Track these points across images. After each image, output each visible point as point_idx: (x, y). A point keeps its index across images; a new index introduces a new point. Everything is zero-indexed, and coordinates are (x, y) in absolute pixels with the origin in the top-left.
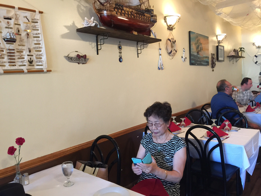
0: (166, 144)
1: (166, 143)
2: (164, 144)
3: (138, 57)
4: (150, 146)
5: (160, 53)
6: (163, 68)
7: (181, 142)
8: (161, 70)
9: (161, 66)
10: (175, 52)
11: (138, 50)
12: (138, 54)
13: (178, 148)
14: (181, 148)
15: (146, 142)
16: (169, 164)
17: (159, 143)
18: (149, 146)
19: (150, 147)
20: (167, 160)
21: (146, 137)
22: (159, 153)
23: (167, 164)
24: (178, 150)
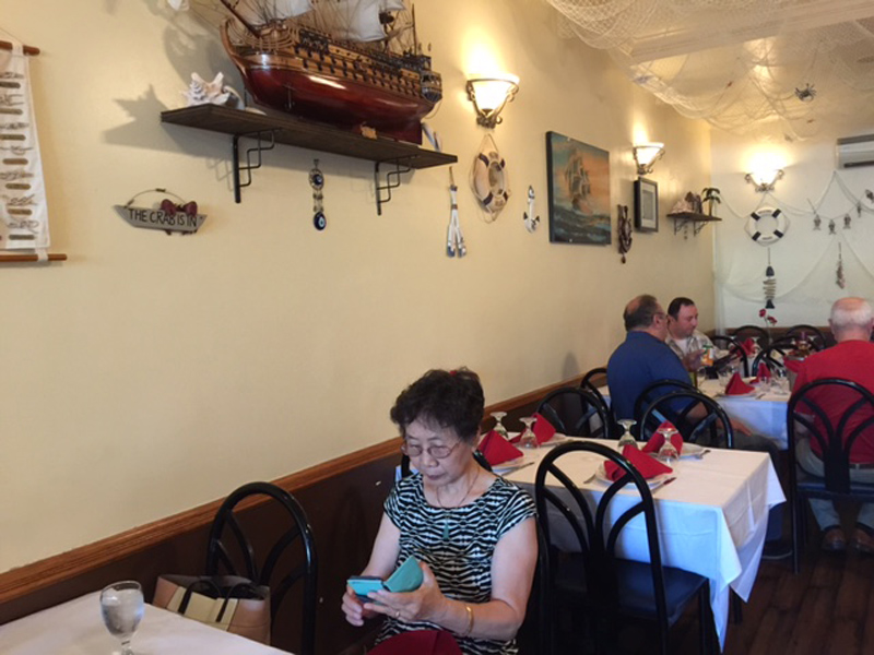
0: (467, 510)
1: (470, 506)
2: (462, 510)
3: (380, 213)
4: (417, 519)
5: (452, 200)
6: (464, 250)
7: (519, 502)
8: (456, 258)
9: (457, 244)
10: (503, 199)
11: (378, 189)
12: (379, 202)
13: (510, 520)
14: (518, 521)
15: (400, 504)
16: (479, 577)
17: (447, 506)
18: (412, 517)
19: (414, 521)
20: (474, 564)
21: (401, 487)
22: (445, 540)
23: (473, 578)
24: (508, 529)
